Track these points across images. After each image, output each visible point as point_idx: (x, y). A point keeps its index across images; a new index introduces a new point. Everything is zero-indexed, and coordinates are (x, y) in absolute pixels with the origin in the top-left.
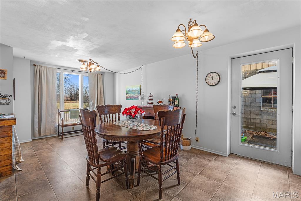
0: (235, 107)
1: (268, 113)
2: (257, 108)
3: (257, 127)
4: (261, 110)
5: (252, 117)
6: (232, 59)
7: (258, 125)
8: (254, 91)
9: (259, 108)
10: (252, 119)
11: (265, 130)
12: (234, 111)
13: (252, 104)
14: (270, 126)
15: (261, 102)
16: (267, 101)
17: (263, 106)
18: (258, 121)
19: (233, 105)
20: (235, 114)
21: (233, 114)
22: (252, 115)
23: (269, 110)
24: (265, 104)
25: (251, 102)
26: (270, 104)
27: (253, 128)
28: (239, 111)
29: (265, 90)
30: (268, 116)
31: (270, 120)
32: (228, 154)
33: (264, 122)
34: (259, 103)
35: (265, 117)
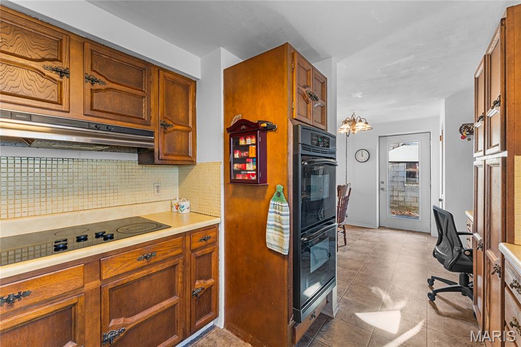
0: (383, 183)
1: (412, 189)
2: (400, 184)
3: (400, 206)
4: (404, 186)
5: (394, 195)
6: (380, 137)
7: (402, 204)
8: (397, 164)
9: (402, 183)
10: (394, 197)
11: (408, 209)
12: (382, 186)
13: (395, 179)
14: (414, 204)
15: (404, 177)
16: (411, 175)
17: (407, 180)
18: (401, 199)
19: (381, 180)
20: (383, 189)
21: (381, 189)
22: (394, 192)
23: (414, 185)
24: (408, 179)
25: (393, 177)
26: (415, 179)
27: (396, 208)
28: (386, 186)
29: (408, 164)
30: (412, 193)
31: (415, 197)
32: (378, 226)
33: (408, 199)
34: (403, 178)
35: (409, 194)
